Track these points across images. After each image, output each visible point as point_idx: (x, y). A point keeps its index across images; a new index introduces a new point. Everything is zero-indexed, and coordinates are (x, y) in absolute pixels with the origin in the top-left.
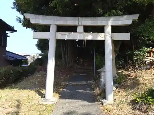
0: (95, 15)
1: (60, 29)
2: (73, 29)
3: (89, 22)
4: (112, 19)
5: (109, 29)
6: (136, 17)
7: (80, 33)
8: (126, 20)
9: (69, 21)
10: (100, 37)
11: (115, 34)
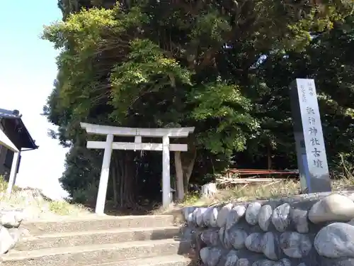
0: (154, 126)
1: (117, 139)
2: (131, 139)
3: (148, 132)
4: (171, 130)
5: (166, 140)
6: (192, 129)
7: (138, 143)
8: (182, 132)
9: (128, 132)
10: (158, 147)
11: (173, 145)
